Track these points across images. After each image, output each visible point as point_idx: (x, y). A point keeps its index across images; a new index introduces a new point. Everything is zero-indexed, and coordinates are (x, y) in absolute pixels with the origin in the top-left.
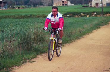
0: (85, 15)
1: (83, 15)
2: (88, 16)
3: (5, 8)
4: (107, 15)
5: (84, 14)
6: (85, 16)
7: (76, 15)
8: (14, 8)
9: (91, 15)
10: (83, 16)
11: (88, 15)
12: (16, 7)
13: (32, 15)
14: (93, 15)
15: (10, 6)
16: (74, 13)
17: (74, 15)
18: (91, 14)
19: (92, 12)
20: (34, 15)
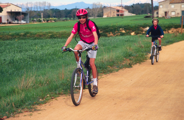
0: (127, 31)
1: (124, 32)
2: (133, 34)
3: (25, 22)
4: (170, 31)
5: (125, 29)
6: (128, 33)
7: (111, 33)
8: (40, 21)
9: (140, 32)
10: (122, 34)
11: (133, 31)
12: (43, 20)
13: (28, 33)
14: (142, 31)
15: (35, 19)
16: (107, 28)
17: (107, 32)
18: (138, 30)
19: (141, 26)
20: (31, 34)
